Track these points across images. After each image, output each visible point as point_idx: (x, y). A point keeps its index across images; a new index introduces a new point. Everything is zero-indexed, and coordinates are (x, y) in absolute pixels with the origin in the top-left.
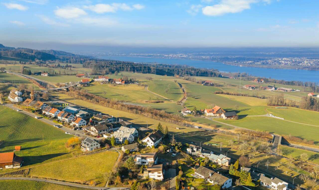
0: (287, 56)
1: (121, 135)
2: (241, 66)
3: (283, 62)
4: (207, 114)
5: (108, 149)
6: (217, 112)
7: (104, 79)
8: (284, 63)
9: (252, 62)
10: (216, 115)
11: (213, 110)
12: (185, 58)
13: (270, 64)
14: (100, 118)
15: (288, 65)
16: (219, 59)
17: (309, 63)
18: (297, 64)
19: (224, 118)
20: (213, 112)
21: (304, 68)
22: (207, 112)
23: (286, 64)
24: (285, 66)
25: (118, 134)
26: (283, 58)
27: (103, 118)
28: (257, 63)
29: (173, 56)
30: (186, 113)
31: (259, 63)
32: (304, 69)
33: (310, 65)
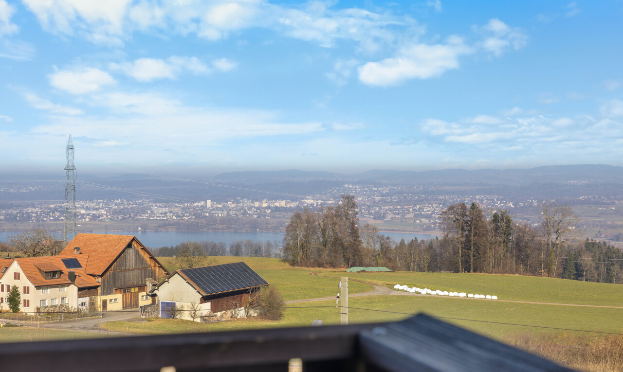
3: (83, 212)
6: (113, 275)
8: (88, 215)
10: (104, 303)
11: (72, 263)
17: (171, 212)
18: (134, 217)
19: (186, 315)
20: (75, 277)
23: (95, 217)
24: (92, 222)
26: (75, 202)
33: (174, 218)
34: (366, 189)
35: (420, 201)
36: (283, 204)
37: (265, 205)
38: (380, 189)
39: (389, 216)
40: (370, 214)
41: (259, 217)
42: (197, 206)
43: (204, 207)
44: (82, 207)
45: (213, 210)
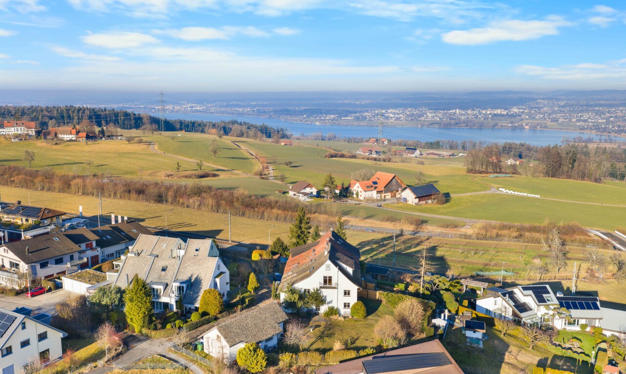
0: (395, 106)
1: (164, 270)
2: (317, 123)
3: (392, 115)
4: (360, 194)
5: (118, 355)
6: (388, 187)
7: (20, 130)
8: (394, 117)
9: (337, 117)
10: (385, 196)
11: (375, 183)
12: (200, 111)
13: (369, 120)
14: (29, 216)
15: (402, 120)
16: (271, 111)
17: (437, 116)
18: (417, 119)
19: (410, 202)
20: (376, 188)
21: (430, 124)
22: (360, 189)
23: (397, 119)
24: (396, 121)
25: (148, 268)
26: (388, 109)
27: (41, 214)
28: (345, 118)
29: (173, 108)
30: (305, 194)
31: (350, 118)
32: (432, 126)
33: (438, 120)
34: (551, 103)
35: (582, 111)
36: (499, 111)
37: (488, 112)
38: (559, 102)
39: (561, 120)
40: (549, 118)
41: (484, 120)
42: (451, 113)
43: (455, 113)
44: (391, 113)
45: (459, 115)
